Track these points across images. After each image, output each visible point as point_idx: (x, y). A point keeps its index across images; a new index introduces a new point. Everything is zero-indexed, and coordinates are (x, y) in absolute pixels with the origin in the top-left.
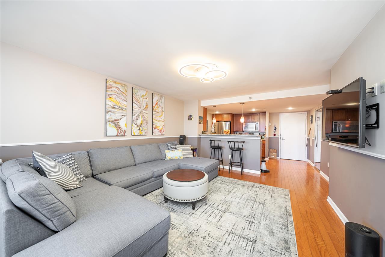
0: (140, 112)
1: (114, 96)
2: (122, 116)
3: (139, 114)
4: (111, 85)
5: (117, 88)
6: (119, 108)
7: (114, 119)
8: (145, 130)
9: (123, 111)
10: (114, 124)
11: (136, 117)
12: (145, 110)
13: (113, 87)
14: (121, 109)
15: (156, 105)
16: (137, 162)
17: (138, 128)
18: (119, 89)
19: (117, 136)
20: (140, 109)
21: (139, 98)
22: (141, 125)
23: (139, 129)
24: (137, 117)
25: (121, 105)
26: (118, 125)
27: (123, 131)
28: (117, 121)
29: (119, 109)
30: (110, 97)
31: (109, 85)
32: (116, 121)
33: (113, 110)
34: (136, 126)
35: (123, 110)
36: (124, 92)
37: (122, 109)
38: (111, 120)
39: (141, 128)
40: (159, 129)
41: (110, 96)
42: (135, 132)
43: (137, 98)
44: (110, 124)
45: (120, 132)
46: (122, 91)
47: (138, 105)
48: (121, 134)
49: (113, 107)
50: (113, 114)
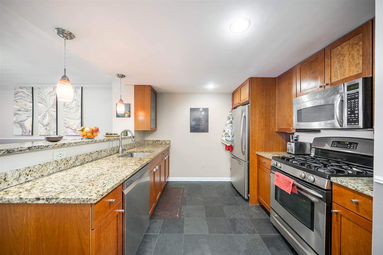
0: (47, 111)
1: (20, 100)
2: (28, 117)
3: (45, 114)
4: (18, 91)
5: (22, 92)
6: (24, 110)
8: (53, 130)
10: (19, 124)
11: (42, 116)
12: (52, 108)
14: (27, 111)
18: (24, 92)
19: (22, 135)
20: (46, 108)
21: (45, 96)
22: (47, 125)
23: (46, 129)
24: (43, 117)
25: (28, 107)
26: (24, 125)
27: (28, 131)
28: (23, 122)
30: (17, 102)
31: (16, 91)
32: (21, 122)
33: (19, 112)
34: (42, 126)
35: (29, 111)
36: (28, 94)
38: (18, 121)
39: (48, 128)
40: (72, 128)
42: (41, 132)
43: (42, 97)
45: (25, 132)
46: (27, 93)
47: (44, 103)
48: (26, 134)
49: (20, 110)
50: (19, 116)
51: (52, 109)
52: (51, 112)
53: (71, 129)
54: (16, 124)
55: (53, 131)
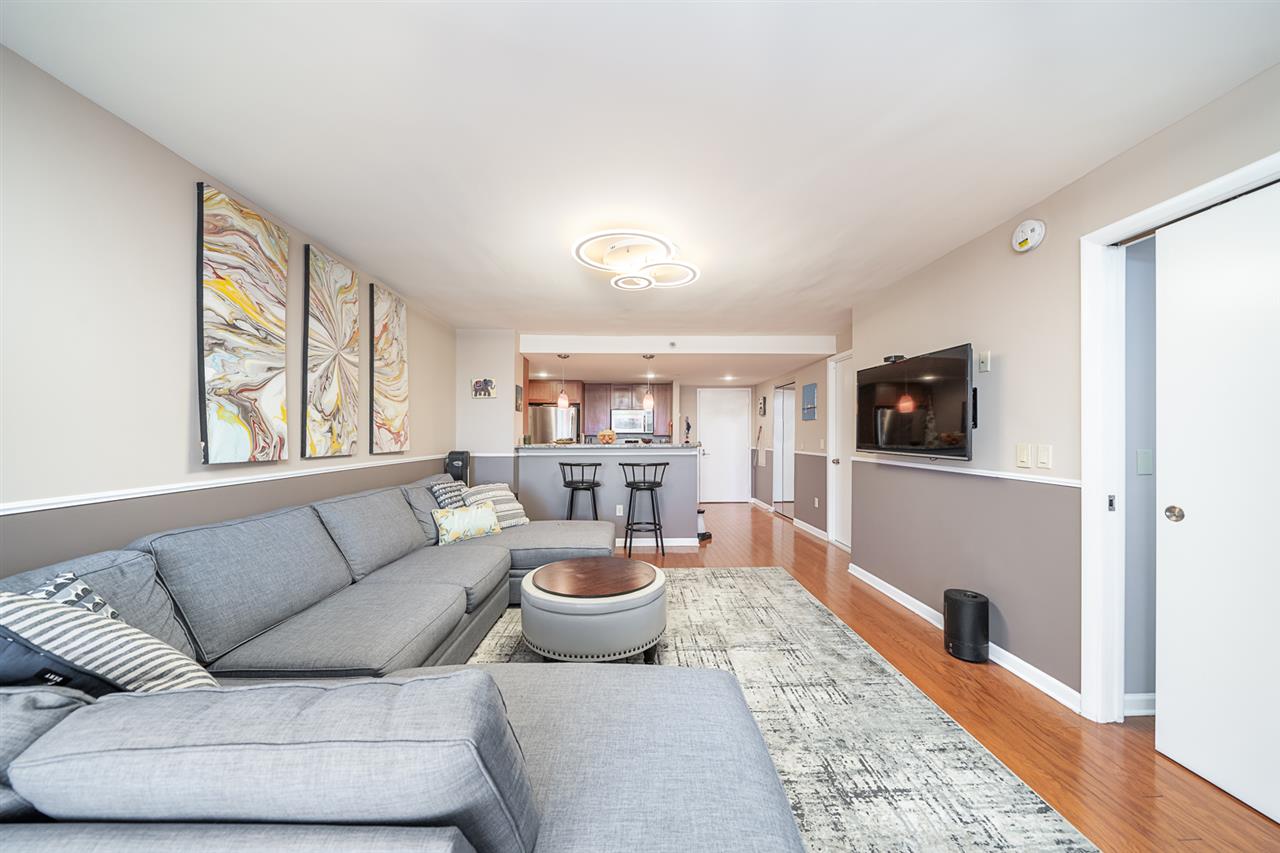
0: (334, 359)
1: (237, 274)
2: (270, 369)
3: (329, 367)
4: (223, 218)
5: (245, 237)
6: (256, 333)
7: (236, 381)
8: (348, 433)
9: (272, 348)
10: (239, 405)
11: (321, 377)
12: (348, 350)
13: (232, 229)
14: (264, 340)
15: (385, 334)
16: (358, 568)
17: (328, 425)
18: (257, 243)
19: (253, 463)
20: (332, 344)
21: (330, 297)
22: (335, 414)
23: (331, 430)
24: (324, 379)
25: (266, 318)
26: (256, 411)
27: (276, 439)
28: (252, 395)
29: (255, 336)
30: (219, 277)
31: (216, 215)
32: (246, 394)
33: (232, 339)
34: (318, 417)
35: (274, 344)
36: (274, 259)
37: (269, 337)
38: (227, 386)
39: (337, 428)
40: (392, 429)
41: (219, 272)
42: (315, 442)
43: (323, 297)
44: (221, 406)
45: (262, 444)
46: (268, 254)
47: (327, 325)
48: (268, 454)
49: (235, 327)
50: (234, 360)
51: (348, 353)
52: (346, 363)
53: (390, 431)
54: (222, 400)
55: (348, 437)
